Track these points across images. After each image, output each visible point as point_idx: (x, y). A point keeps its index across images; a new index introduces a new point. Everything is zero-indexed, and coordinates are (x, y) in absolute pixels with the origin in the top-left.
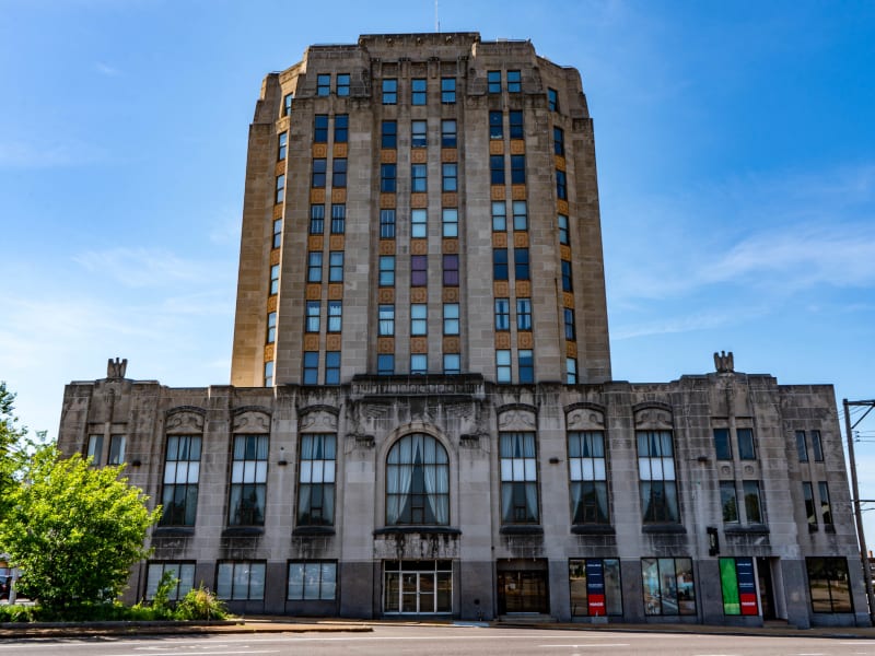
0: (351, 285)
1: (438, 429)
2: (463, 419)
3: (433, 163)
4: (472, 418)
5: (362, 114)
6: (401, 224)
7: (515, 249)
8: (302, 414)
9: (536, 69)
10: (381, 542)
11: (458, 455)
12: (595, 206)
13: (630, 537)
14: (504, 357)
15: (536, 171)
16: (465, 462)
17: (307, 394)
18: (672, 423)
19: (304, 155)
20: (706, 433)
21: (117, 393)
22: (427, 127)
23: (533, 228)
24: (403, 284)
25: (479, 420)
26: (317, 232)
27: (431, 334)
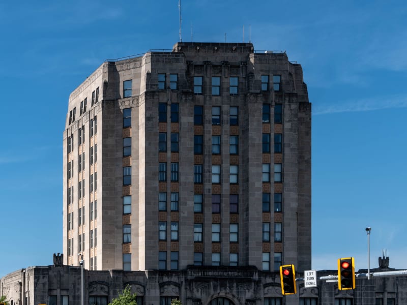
0: (184, 213)
1: (234, 296)
2: (247, 291)
3: (226, 136)
4: (252, 290)
5: (188, 104)
6: (206, 174)
7: (275, 193)
8: (162, 285)
9: (290, 73)
14: (266, 257)
15: (289, 145)
17: (162, 275)
18: (354, 295)
19: (155, 129)
20: (372, 301)
21: (62, 273)
22: (221, 112)
23: (286, 181)
24: (208, 212)
25: (255, 292)
26: (163, 181)
27: (224, 242)
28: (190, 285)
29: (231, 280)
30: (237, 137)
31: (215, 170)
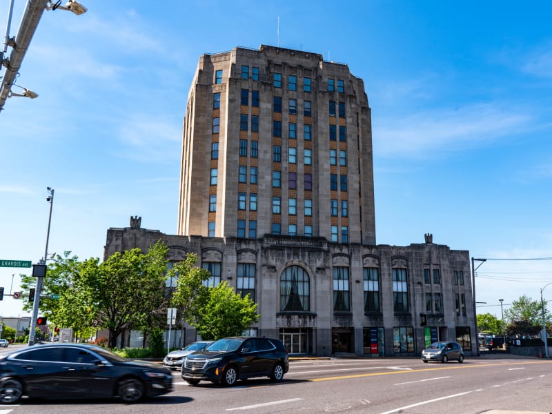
0: (262, 186)
1: (306, 264)
2: (317, 259)
3: (301, 124)
4: (322, 259)
5: (267, 93)
6: (284, 155)
7: (341, 175)
8: (239, 252)
9: (350, 81)
10: (280, 319)
11: (315, 277)
12: (370, 154)
13: (389, 318)
14: (334, 230)
15: (351, 136)
16: (319, 281)
17: (240, 242)
18: (407, 265)
19: (237, 111)
20: (421, 271)
21: (138, 236)
22: (297, 104)
23: (349, 165)
24: (285, 187)
25: (325, 260)
26: (243, 155)
27: (299, 215)
28: (265, 252)
29: (304, 249)
30: (310, 126)
31: (292, 151)
